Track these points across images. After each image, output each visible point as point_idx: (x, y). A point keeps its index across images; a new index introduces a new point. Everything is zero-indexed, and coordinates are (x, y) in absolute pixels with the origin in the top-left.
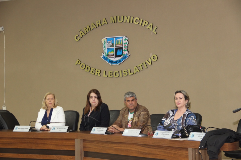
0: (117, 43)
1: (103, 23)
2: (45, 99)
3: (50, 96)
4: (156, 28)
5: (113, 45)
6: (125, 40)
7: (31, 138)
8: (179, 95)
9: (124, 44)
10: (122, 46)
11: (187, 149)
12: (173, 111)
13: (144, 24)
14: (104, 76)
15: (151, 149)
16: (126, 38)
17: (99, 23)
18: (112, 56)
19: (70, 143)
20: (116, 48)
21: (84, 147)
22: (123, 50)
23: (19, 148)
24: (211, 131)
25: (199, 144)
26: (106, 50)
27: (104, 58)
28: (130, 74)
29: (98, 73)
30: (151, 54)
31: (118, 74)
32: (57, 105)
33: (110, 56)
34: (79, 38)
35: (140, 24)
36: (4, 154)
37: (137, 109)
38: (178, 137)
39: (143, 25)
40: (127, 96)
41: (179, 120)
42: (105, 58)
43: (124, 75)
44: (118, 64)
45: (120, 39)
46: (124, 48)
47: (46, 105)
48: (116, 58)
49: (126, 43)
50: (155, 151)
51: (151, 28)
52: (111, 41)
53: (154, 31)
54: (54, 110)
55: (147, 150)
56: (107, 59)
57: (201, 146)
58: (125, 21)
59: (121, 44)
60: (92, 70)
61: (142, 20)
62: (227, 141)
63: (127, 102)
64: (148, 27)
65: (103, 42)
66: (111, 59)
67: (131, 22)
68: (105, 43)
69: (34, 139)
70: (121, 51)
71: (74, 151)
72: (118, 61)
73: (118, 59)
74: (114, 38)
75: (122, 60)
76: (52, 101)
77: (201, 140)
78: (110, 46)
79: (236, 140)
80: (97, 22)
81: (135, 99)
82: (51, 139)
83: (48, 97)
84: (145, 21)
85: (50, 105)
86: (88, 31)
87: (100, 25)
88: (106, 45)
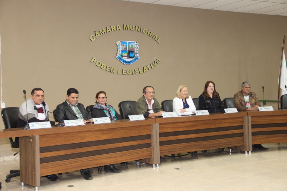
0: (130, 47)
1: (118, 28)
5: (126, 48)
6: (137, 45)
9: (136, 48)
10: (134, 49)
16: (137, 44)
17: (114, 28)
18: (126, 57)
19: (239, 120)
20: (129, 51)
21: (254, 122)
22: (135, 53)
23: (200, 129)
26: (121, 51)
29: (113, 70)
31: (131, 72)
33: (124, 57)
34: (95, 38)
35: (148, 34)
36: (188, 135)
42: (120, 58)
44: (131, 64)
45: (132, 44)
46: (135, 52)
48: (129, 59)
49: (137, 48)
51: (156, 39)
52: (125, 44)
58: (136, 30)
59: (133, 48)
64: (154, 37)
66: (125, 59)
67: (141, 31)
68: (119, 45)
70: (133, 53)
72: (131, 62)
73: (130, 60)
74: (127, 43)
75: (134, 61)
78: (124, 48)
83: (183, 89)
85: (185, 96)
87: (115, 30)
88: (121, 47)
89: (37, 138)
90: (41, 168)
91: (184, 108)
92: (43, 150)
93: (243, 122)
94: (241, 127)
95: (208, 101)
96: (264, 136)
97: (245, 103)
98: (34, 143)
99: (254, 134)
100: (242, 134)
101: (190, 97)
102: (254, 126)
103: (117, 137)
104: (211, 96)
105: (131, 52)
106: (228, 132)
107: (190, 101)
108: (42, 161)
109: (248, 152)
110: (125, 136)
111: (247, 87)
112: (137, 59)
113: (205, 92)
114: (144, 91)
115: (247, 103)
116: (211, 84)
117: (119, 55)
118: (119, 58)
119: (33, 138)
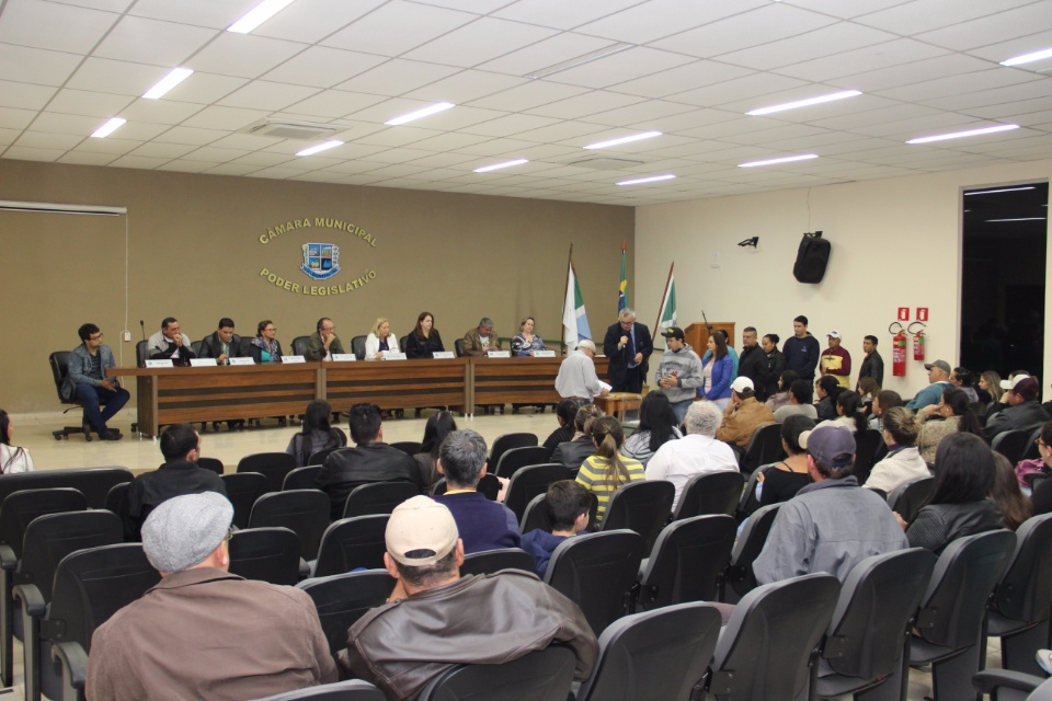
0: (325, 253)
5: (318, 254)
6: (336, 249)
9: (335, 254)
10: (332, 257)
18: (317, 268)
20: (322, 258)
26: (308, 259)
42: (307, 269)
44: (325, 278)
45: (328, 248)
46: (333, 260)
48: (322, 271)
49: (337, 254)
52: (316, 249)
59: (329, 254)
65: (304, 249)
66: (315, 271)
70: (330, 262)
72: (325, 275)
73: (324, 272)
74: (321, 246)
75: (330, 274)
78: (314, 255)
88: (308, 253)
89: (155, 379)
90: (160, 415)
91: (380, 350)
92: (161, 393)
93: (464, 371)
94: (462, 379)
95: (422, 343)
96: (494, 394)
98: (151, 385)
99: (477, 389)
100: (462, 390)
101: (393, 336)
102: (478, 379)
103: (263, 383)
104: (426, 335)
105: (325, 263)
106: (439, 385)
107: (393, 342)
108: (161, 406)
109: (469, 415)
110: (276, 382)
112: (335, 270)
113: (419, 328)
114: (320, 324)
116: (429, 318)
117: (306, 265)
118: (305, 269)
119: (150, 378)
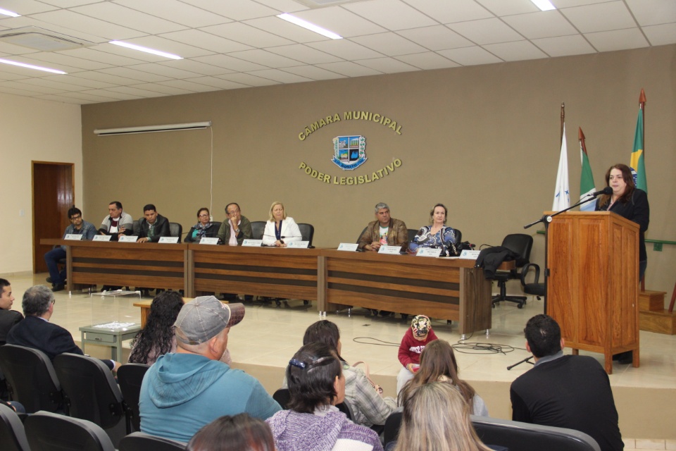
0: (352, 144)
1: (335, 119)
2: (272, 210)
3: (278, 207)
4: (400, 127)
5: (346, 146)
6: (362, 140)
7: (264, 255)
8: (439, 209)
9: (361, 145)
10: (358, 147)
11: (458, 269)
12: (427, 227)
13: (386, 122)
14: (335, 182)
15: (414, 269)
16: (364, 138)
17: (330, 120)
18: (346, 159)
19: (312, 260)
20: (350, 150)
21: (329, 266)
22: (359, 152)
24: (486, 249)
25: (475, 263)
26: (338, 151)
27: (335, 161)
28: (367, 181)
29: (328, 179)
30: (393, 158)
31: (352, 181)
32: (287, 215)
33: (343, 159)
34: (304, 137)
35: (381, 122)
37: (391, 223)
38: (445, 255)
39: (385, 124)
40: (380, 207)
41: (437, 234)
42: (337, 161)
43: (360, 182)
44: (353, 169)
45: (355, 139)
46: (360, 150)
47: (274, 217)
48: (350, 162)
49: (364, 145)
50: (418, 271)
51: (394, 128)
52: (345, 141)
53: (397, 131)
54: (283, 222)
55: (409, 270)
56: (339, 163)
57: (476, 265)
58: (362, 118)
59: (356, 145)
60: (319, 176)
61: (383, 117)
62: (506, 259)
63: (379, 215)
64: (391, 126)
65: (334, 143)
66: (344, 163)
67: (370, 119)
68: (336, 143)
69: (268, 255)
70: (357, 153)
71: (316, 270)
72: (353, 166)
73: (352, 163)
74: (349, 138)
75: (357, 164)
76: (281, 212)
77: (476, 258)
78: (343, 147)
79: (513, 258)
80: (327, 118)
81: (388, 211)
82: (288, 256)
83: (275, 208)
84: (387, 119)
85: (278, 217)
86: (315, 128)
87: (331, 121)
88: (338, 146)
97: (379, 238)
105: (353, 153)
111: (382, 213)
115: (382, 238)
117: (336, 157)
